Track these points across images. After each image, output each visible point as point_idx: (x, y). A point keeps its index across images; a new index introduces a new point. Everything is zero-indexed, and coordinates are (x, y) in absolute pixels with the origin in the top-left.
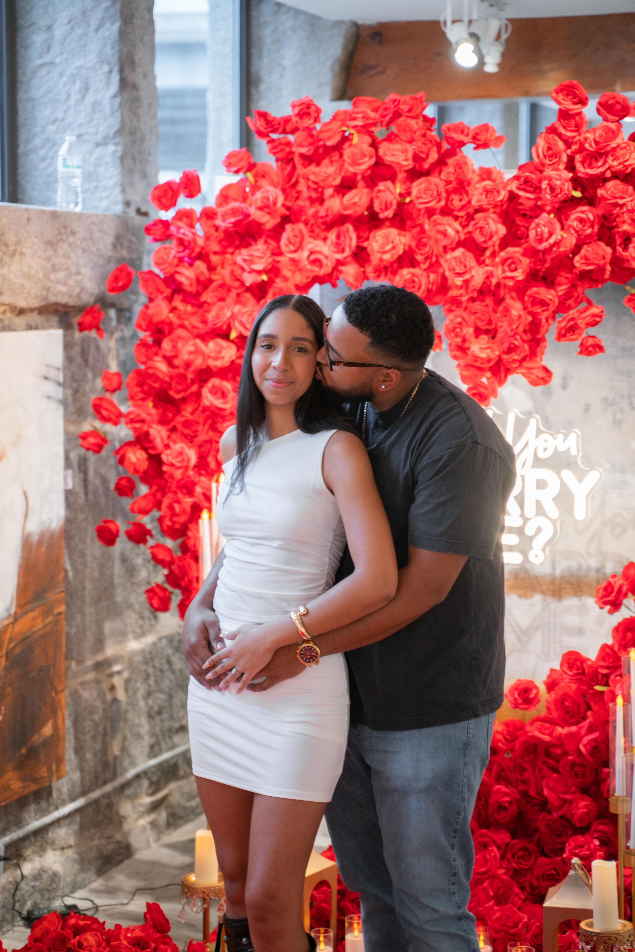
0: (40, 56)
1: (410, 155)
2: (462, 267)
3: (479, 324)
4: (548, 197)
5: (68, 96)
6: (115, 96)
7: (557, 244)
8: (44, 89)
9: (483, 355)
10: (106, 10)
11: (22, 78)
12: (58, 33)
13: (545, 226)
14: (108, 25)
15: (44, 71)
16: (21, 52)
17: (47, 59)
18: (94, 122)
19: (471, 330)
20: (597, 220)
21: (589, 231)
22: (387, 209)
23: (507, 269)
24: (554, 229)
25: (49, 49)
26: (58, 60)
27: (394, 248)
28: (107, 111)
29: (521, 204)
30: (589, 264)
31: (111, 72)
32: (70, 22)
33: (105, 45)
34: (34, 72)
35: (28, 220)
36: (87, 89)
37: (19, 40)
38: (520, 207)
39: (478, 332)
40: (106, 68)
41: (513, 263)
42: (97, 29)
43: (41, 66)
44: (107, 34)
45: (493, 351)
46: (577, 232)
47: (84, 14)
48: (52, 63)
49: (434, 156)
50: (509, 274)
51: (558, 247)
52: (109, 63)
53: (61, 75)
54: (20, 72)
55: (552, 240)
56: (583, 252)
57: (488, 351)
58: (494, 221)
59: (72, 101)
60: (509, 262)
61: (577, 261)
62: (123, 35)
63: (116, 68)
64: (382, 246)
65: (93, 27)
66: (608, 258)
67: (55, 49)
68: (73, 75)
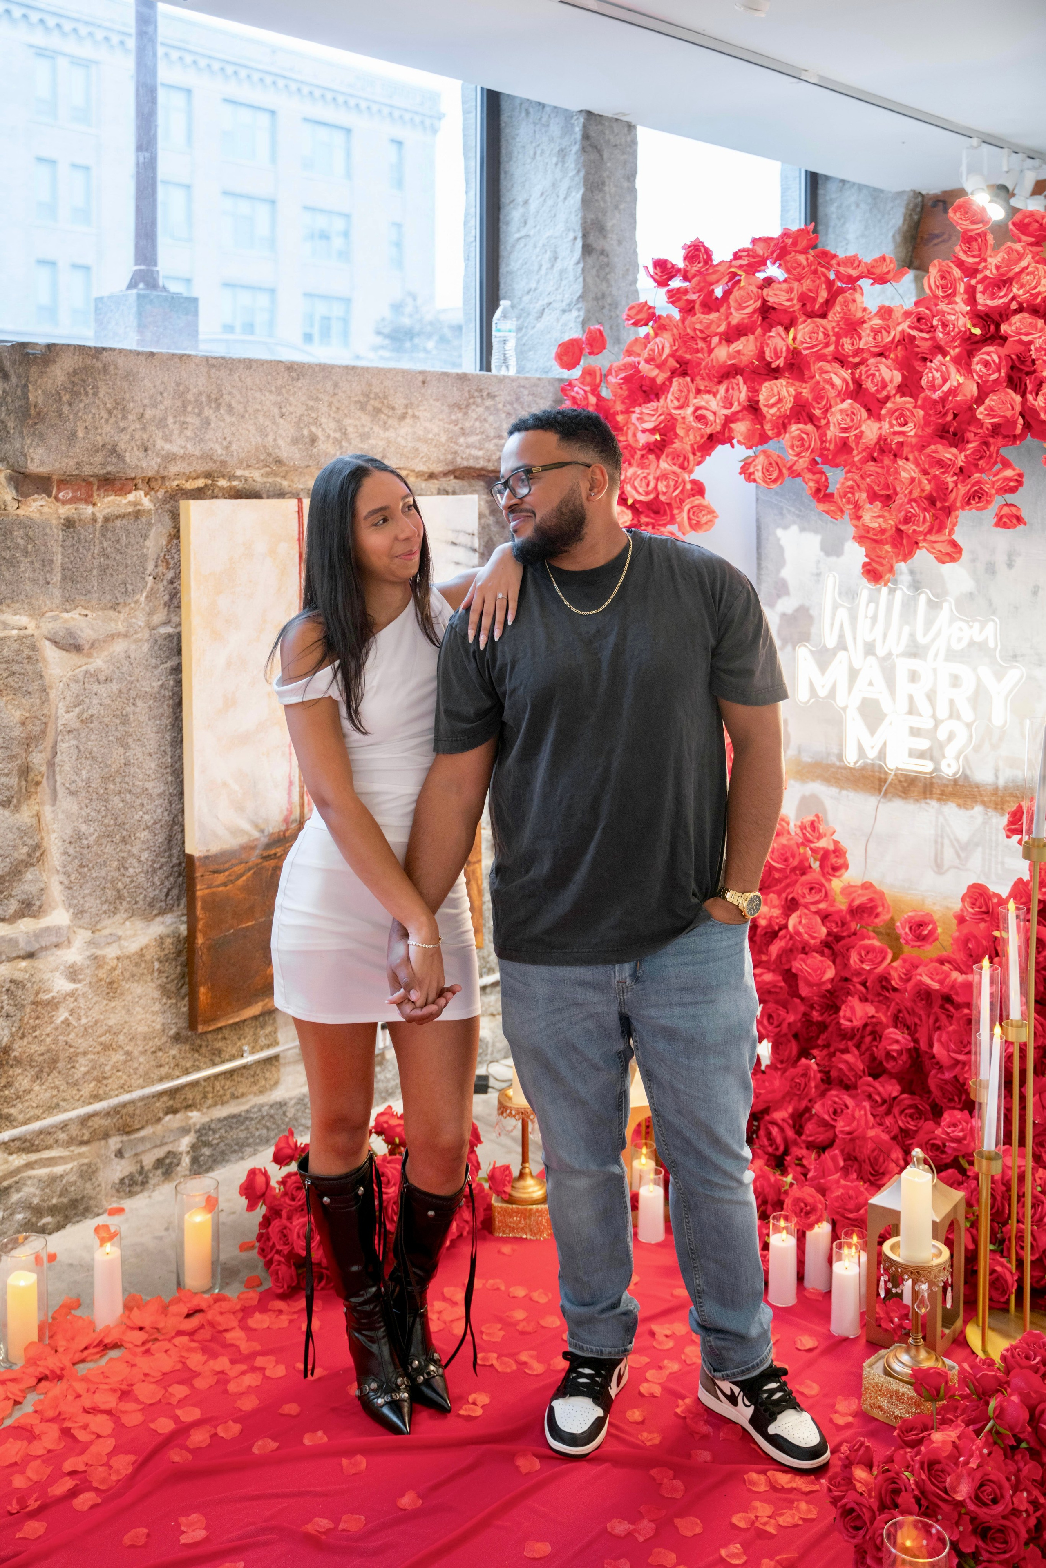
0: (518, 230)
1: (795, 295)
2: (848, 420)
3: (876, 488)
4: (941, 335)
5: (541, 266)
6: (578, 263)
7: (953, 392)
8: (520, 261)
9: (875, 525)
10: (572, 179)
11: (503, 253)
12: (533, 206)
13: (937, 371)
14: (574, 194)
15: (521, 243)
16: (503, 227)
17: (523, 232)
18: (561, 290)
19: (864, 495)
20: (1004, 363)
21: (995, 376)
22: (778, 358)
23: (894, 422)
24: (949, 374)
25: (526, 223)
26: (532, 233)
27: (780, 401)
28: (572, 278)
29: (918, 347)
30: (994, 417)
31: (575, 238)
32: (542, 194)
33: (570, 213)
34: (514, 246)
35: (424, 382)
36: (556, 258)
37: (501, 217)
38: (917, 349)
39: (873, 497)
40: (571, 235)
41: (902, 415)
42: (565, 198)
43: (519, 239)
44: (572, 202)
45: (885, 521)
46: (980, 377)
47: (554, 185)
48: (528, 236)
49: (824, 295)
50: (897, 429)
51: (955, 396)
52: (574, 231)
53: (535, 247)
54: (502, 247)
55: (945, 388)
56: (987, 401)
57: (881, 520)
58: (888, 367)
59: (543, 272)
60: (897, 414)
61: (981, 412)
62: (586, 202)
63: (580, 235)
64: (767, 400)
65: (562, 197)
66: (1018, 408)
67: (531, 223)
68: (544, 245)
